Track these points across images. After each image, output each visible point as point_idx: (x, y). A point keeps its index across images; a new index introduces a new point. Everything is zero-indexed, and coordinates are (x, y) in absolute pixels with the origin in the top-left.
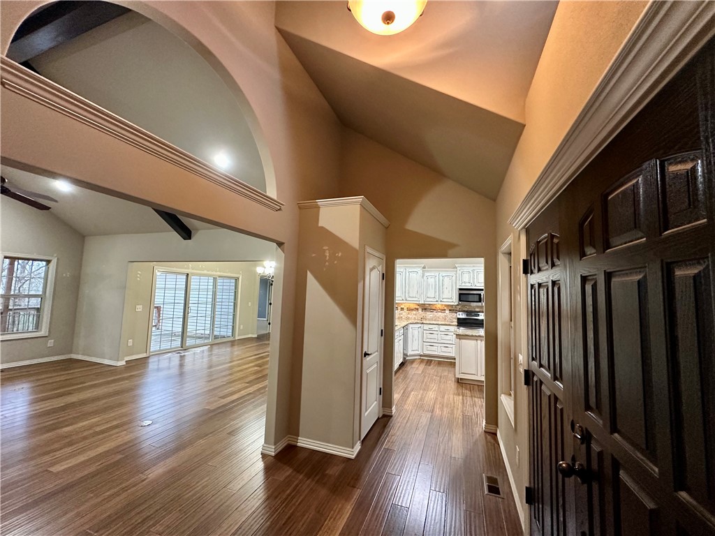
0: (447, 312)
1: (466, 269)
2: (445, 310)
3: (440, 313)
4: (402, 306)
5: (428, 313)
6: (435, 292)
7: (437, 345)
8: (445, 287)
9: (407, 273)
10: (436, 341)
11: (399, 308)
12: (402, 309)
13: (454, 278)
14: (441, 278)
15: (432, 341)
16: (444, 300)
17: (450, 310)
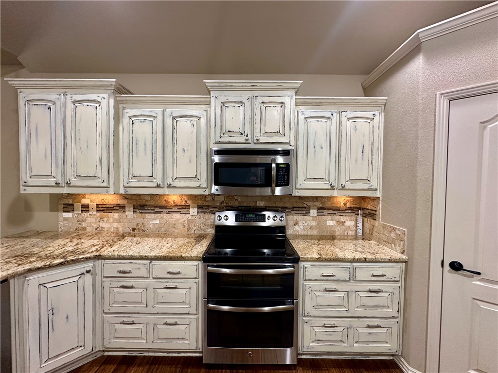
0: (194, 211)
1: (232, 96)
2: (188, 207)
3: (177, 216)
4: (85, 201)
5: (148, 216)
6: (154, 161)
7: (143, 319)
8: (179, 147)
9: (70, 106)
10: (140, 308)
11: (77, 206)
12: (85, 208)
13: (203, 121)
14: (169, 122)
15: (130, 307)
16: (177, 183)
17: (199, 207)
